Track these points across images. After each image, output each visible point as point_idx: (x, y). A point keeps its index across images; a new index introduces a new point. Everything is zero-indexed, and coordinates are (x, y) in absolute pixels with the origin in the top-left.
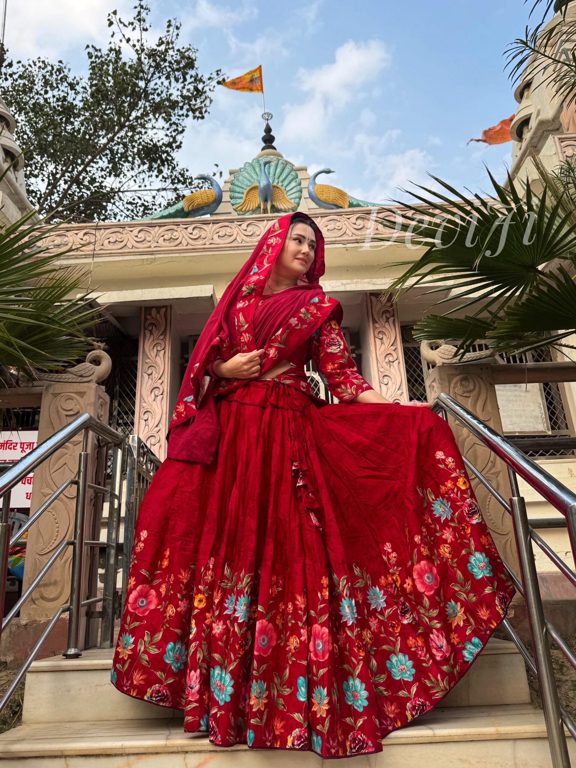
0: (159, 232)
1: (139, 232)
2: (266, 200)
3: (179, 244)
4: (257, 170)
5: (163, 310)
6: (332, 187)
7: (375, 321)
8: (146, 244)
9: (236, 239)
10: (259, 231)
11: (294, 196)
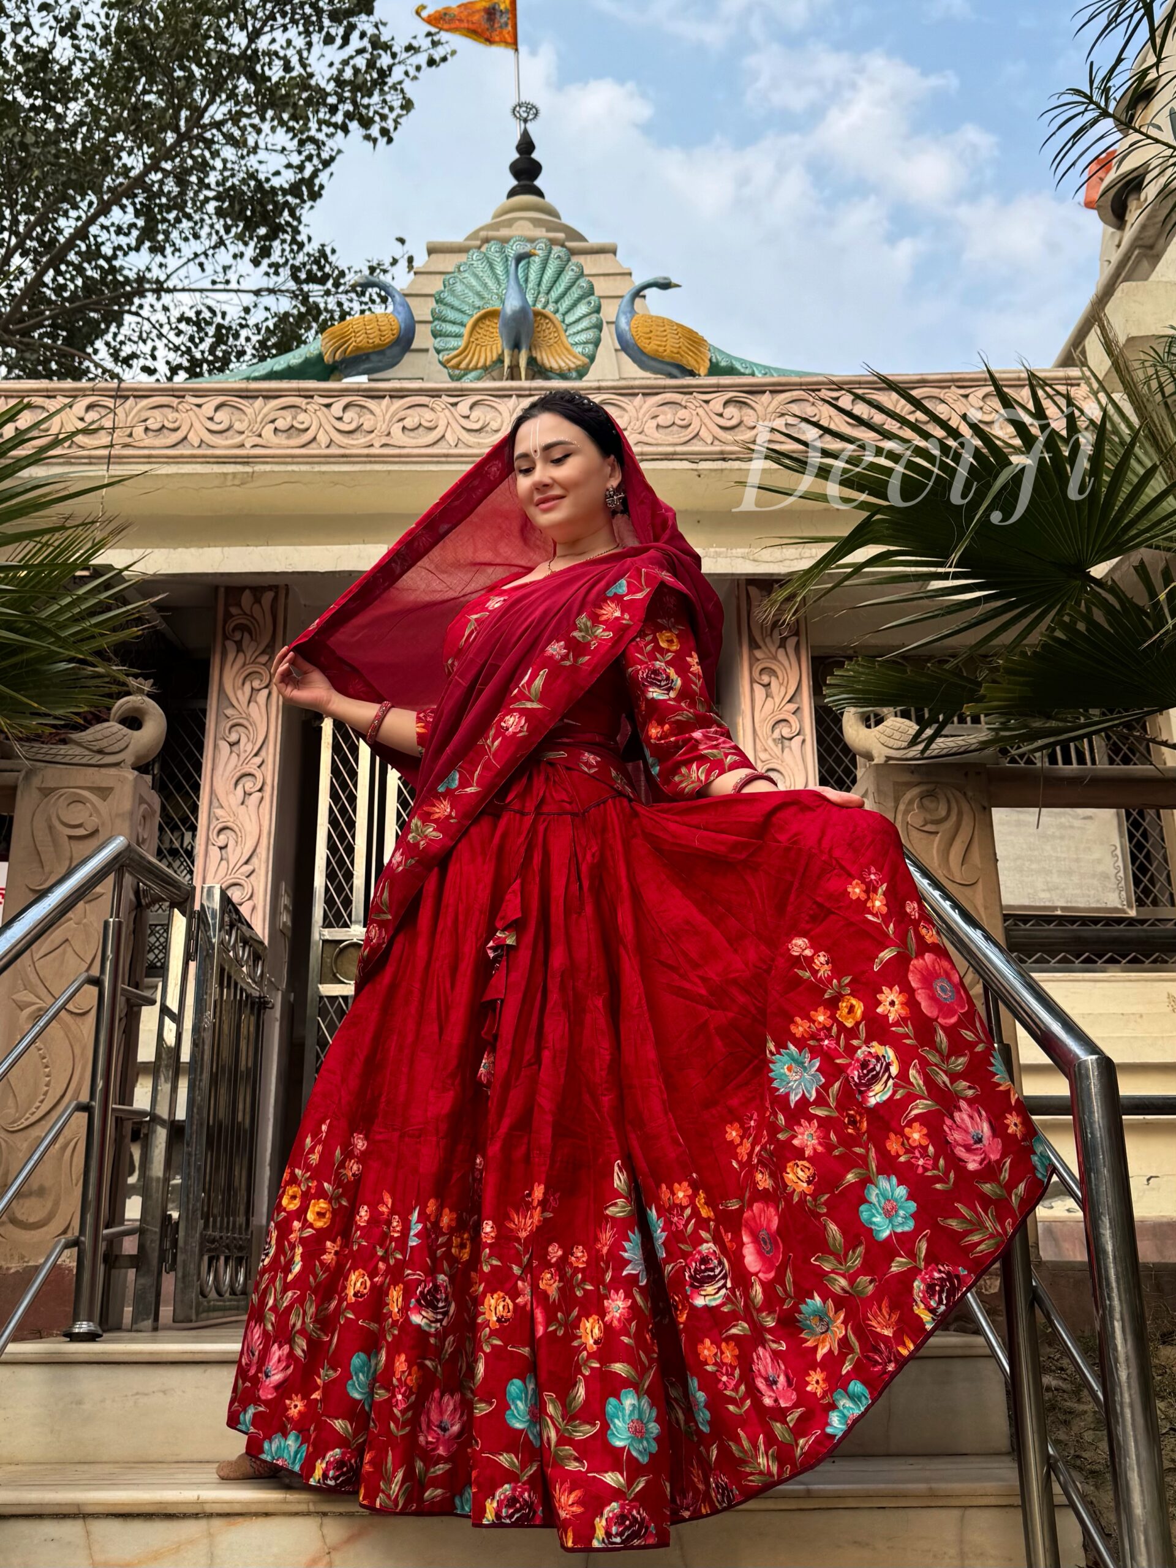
0: (265, 411)
1: (217, 409)
2: (516, 346)
3: (310, 443)
4: (499, 269)
5: (268, 596)
6: (671, 323)
7: (754, 645)
8: (232, 438)
9: (443, 436)
10: (499, 420)
11: (583, 337)
